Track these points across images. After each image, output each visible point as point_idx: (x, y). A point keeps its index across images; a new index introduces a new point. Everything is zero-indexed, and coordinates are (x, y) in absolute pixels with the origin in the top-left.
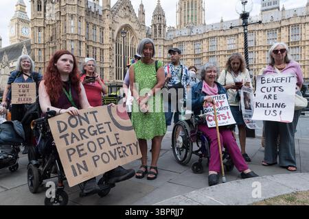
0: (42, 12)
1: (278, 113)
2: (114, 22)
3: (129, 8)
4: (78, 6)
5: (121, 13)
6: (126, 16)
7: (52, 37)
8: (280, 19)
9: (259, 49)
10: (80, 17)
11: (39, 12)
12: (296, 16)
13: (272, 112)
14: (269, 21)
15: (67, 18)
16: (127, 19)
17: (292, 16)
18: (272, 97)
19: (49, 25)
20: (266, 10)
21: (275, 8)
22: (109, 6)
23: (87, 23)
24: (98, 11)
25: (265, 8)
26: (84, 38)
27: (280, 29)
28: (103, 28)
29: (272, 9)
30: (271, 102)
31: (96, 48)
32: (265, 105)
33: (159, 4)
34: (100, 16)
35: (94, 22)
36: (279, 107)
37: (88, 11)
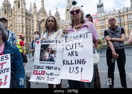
0: (7, 15)
1: (80, 70)
2: (38, 18)
3: (45, 12)
4: (22, 12)
5: (41, 14)
6: (43, 16)
7: (11, 25)
8: (104, 16)
9: (97, 27)
10: (23, 16)
11: (5, 15)
12: (110, 14)
13: (75, 70)
14: (100, 17)
15: (17, 17)
16: (44, 17)
17: (109, 14)
18: (74, 54)
19: (10, 20)
20: (99, 13)
21: (102, 12)
22: (36, 12)
23: (26, 19)
24: (31, 14)
25: (98, 12)
26: (25, 25)
27: (104, 19)
28: (33, 21)
29: (101, 12)
30: (74, 58)
31: (30, 29)
32: (70, 62)
33: (57, 11)
34: (32, 16)
35: (29, 18)
36: (80, 63)
37: (27, 14)
